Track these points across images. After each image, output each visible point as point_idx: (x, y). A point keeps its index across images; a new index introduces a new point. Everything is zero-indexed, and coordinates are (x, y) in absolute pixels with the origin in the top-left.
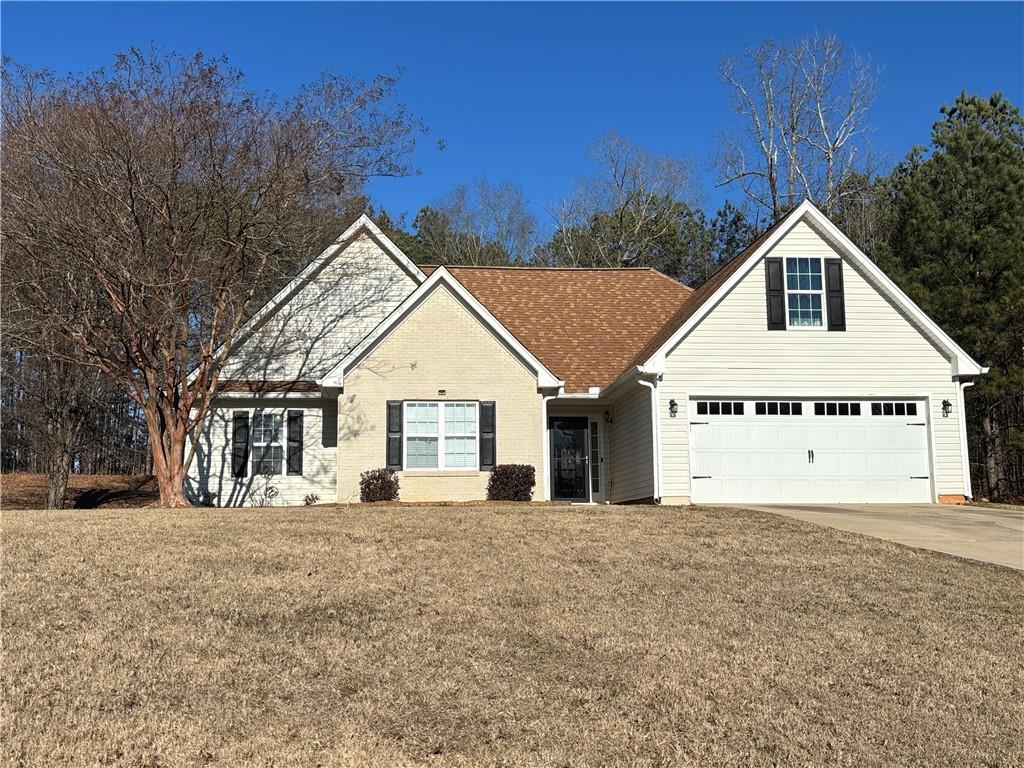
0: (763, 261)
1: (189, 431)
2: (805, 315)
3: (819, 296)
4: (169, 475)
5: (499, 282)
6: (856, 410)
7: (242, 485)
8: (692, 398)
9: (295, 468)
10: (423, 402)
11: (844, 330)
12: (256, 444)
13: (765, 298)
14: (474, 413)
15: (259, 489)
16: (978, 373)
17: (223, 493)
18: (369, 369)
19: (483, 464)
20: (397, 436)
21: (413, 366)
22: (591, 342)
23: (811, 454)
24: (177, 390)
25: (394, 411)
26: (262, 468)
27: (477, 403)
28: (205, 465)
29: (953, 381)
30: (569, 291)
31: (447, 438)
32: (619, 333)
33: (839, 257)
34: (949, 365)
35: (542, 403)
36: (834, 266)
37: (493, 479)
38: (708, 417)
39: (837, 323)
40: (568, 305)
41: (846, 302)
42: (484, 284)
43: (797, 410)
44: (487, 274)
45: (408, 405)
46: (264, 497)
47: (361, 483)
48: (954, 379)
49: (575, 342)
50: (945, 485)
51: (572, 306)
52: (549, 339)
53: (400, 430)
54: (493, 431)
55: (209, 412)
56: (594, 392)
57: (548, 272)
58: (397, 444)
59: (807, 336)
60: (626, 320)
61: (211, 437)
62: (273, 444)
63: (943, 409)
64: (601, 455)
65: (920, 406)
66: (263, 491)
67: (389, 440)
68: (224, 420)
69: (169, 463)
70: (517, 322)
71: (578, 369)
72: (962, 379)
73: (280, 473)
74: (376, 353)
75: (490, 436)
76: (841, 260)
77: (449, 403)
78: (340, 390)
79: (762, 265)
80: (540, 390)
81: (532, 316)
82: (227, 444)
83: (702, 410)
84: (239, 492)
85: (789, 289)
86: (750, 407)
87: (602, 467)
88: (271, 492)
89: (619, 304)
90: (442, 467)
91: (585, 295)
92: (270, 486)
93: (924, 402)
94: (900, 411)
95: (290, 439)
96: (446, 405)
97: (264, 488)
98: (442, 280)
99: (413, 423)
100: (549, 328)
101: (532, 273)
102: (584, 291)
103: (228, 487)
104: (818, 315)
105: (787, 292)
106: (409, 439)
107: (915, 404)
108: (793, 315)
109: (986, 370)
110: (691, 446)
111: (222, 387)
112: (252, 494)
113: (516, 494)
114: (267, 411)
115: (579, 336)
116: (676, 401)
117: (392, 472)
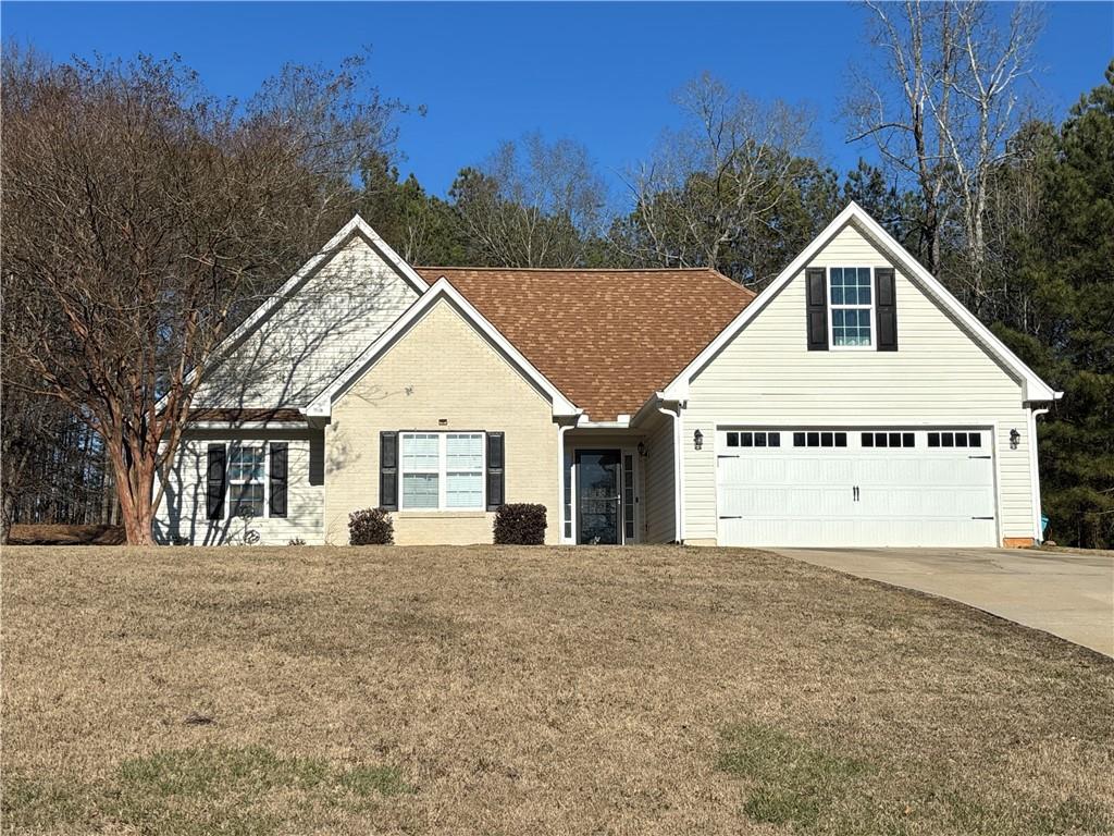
0: (804, 271)
1: (157, 467)
2: (852, 333)
3: (868, 311)
4: (136, 515)
5: (524, 287)
6: (909, 441)
7: (217, 528)
8: (720, 428)
9: (279, 509)
10: (421, 433)
11: (896, 349)
12: (233, 482)
13: (805, 314)
14: (481, 445)
15: (237, 533)
16: (1051, 398)
17: (196, 538)
18: (359, 395)
19: (489, 503)
20: (391, 472)
21: (409, 391)
22: (627, 361)
23: (856, 490)
24: (144, 420)
25: (389, 443)
26: (241, 510)
27: (484, 434)
28: (175, 505)
29: (1024, 408)
30: (607, 298)
31: (449, 474)
32: (661, 350)
33: (892, 266)
34: (1019, 390)
35: (558, 434)
36: (886, 278)
37: (499, 522)
38: (739, 450)
39: (888, 342)
40: (605, 315)
41: (898, 318)
42: (506, 290)
43: (842, 441)
44: (510, 277)
45: (405, 437)
46: (243, 542)
47: (350, 525)
48: (1026, 404)
49: (608, 361)
50: (1011, 526)
51: (610, 316)
52: (578, 358)
53: (396, 465)
54: (502, 466)
55: (179, 446)
56: (624, 421)
57: (585, 275)
58: (392, 481)
59: (853, 357)
60: (672, 333)
61: (182, 473)
62: (253, 482)
63: (1011, 439)
64: (636, 493)
65: (985, 436)
66: (241, 536)
67: (382, 476)
68: (195, 454)
69: (136, 502)
70: (541, 338)
71: (608, 393)
72: (1034, 405)
73: (261, 514)
74: (367, 377)
75: (498, 472)
76: (893, 270)
77: (452, 434)
78: (328, 420)
79: (802, 276)
80: (556, 419)
81: (560, 329)
82: (199, 481)
83: (732, 441)
84: (214, 537)
85: (833, 303)
86: (787, 438)
87: (636, 507)
88: (250, 535)
89: (666, 313)
90: (443, 508)
91: (626, 303)
92: (249, 529)
93: (989, 432)
94: (961, 441)
95: (272, 476)
96: (448, 437)
97: (243, 531)
98: (442, 294)
99: (410, 458)
100: (579, 344)
101: (566, 276)
102: (626, 298)
103: (202, 531)
104: (866, 333)
105: (830, 307)
106: (406, 475)
107: (979, 435)
108: (837, 333)
109: (1059, 395)
110: (717, 482)
111: (195, 416)
112: (230, 539)
113: (524, 537)
114: (246, 443)
115: (615, 353)
116: (702, 432)
117: (386, 512)
